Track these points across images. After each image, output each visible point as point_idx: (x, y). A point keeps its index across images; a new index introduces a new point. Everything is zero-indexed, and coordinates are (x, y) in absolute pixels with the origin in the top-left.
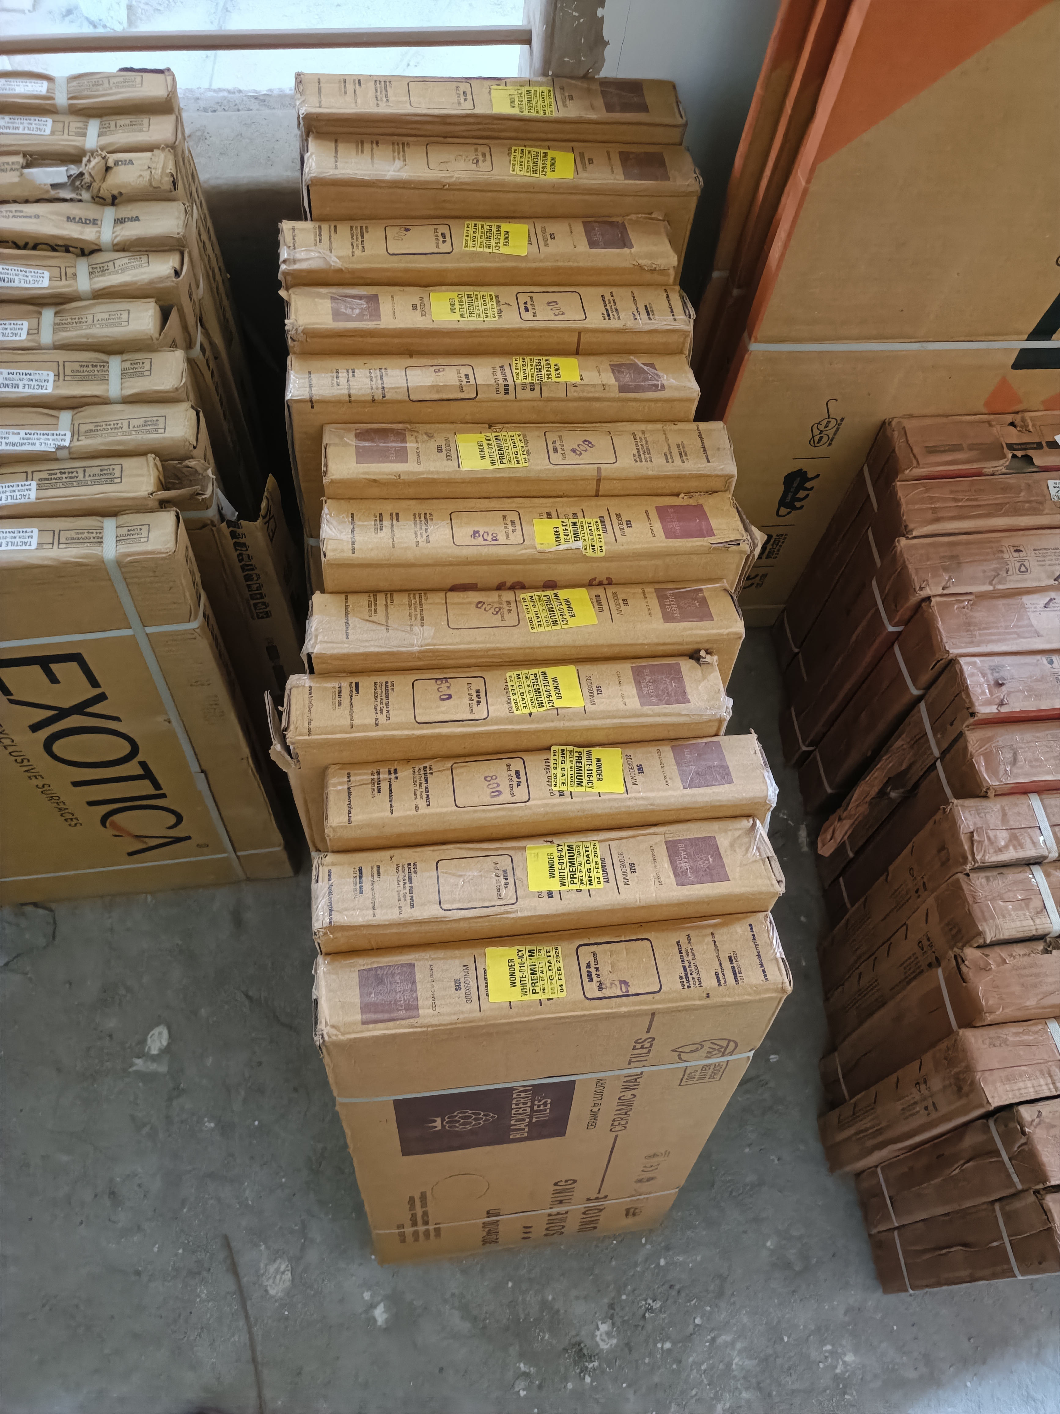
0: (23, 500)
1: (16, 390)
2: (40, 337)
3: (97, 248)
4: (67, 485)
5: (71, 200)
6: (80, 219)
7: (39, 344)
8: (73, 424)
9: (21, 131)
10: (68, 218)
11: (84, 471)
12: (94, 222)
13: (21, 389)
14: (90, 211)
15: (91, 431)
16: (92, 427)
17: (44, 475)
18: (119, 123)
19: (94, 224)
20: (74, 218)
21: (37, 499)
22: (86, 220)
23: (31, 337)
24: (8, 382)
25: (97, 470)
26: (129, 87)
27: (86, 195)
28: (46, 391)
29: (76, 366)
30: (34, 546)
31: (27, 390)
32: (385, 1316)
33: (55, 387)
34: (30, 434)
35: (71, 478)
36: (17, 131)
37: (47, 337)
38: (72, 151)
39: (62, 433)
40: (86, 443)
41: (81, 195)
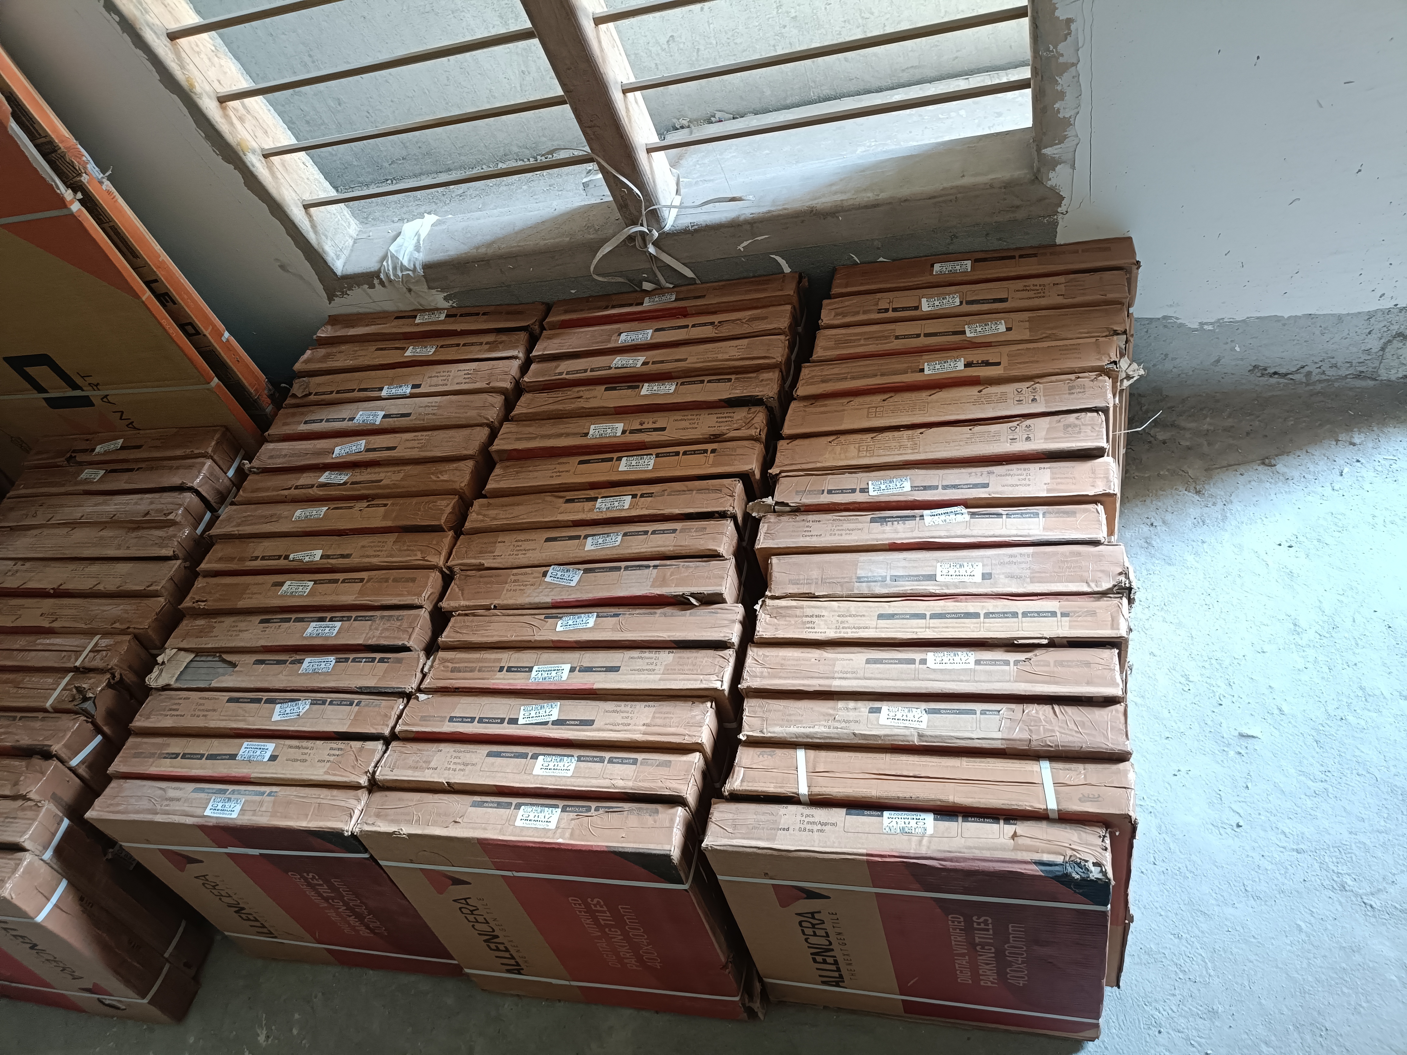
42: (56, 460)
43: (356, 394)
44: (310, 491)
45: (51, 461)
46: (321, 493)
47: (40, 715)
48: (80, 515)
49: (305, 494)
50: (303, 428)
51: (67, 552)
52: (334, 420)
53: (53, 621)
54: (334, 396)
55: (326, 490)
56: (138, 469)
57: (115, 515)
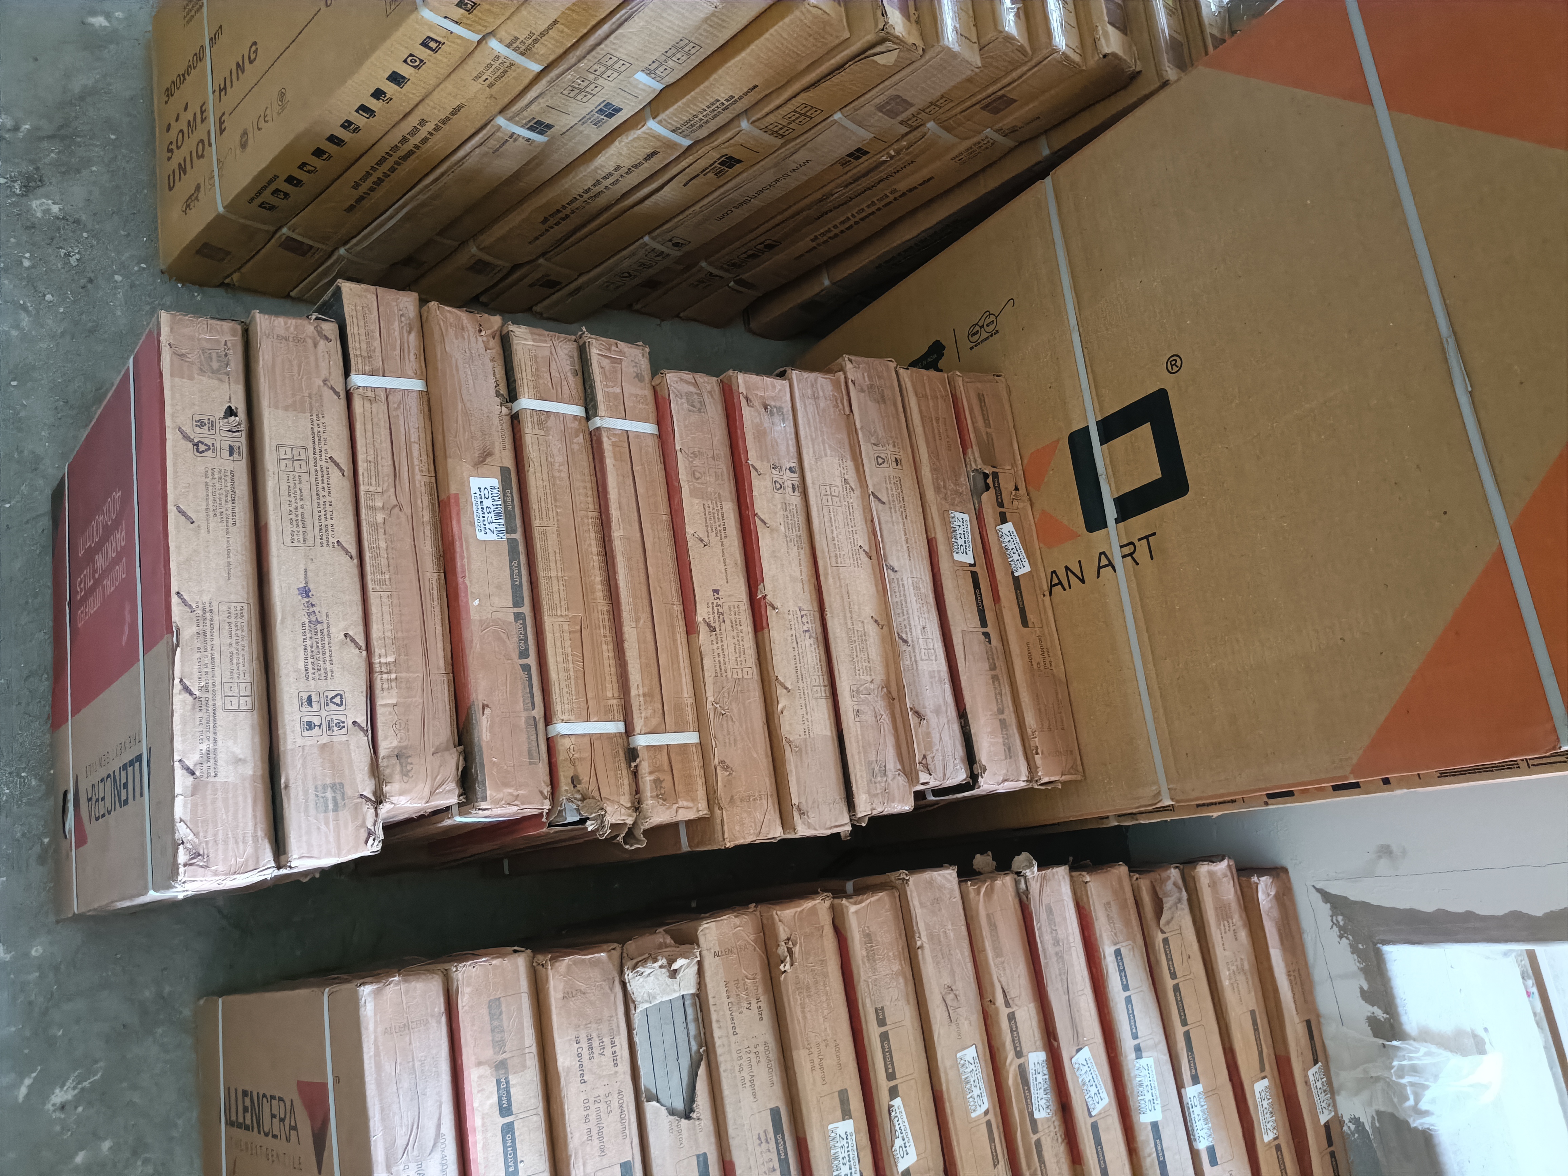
32: (97, 25)
42: (975, 448)
43: (1179, 1031)
44: (1011, 1055)
45: (972, 436)
46: (1011, 1082)
47: (538, 712)
48: (895, 565)
49: (1004, 1045)
50: (1108, 951)
51: (831, 581)
52: (1131, 1016)
53: (709, 625)
54: (1170, 983)
55: (1017, 1089)
56: (987, 635)
57: (905, 641)
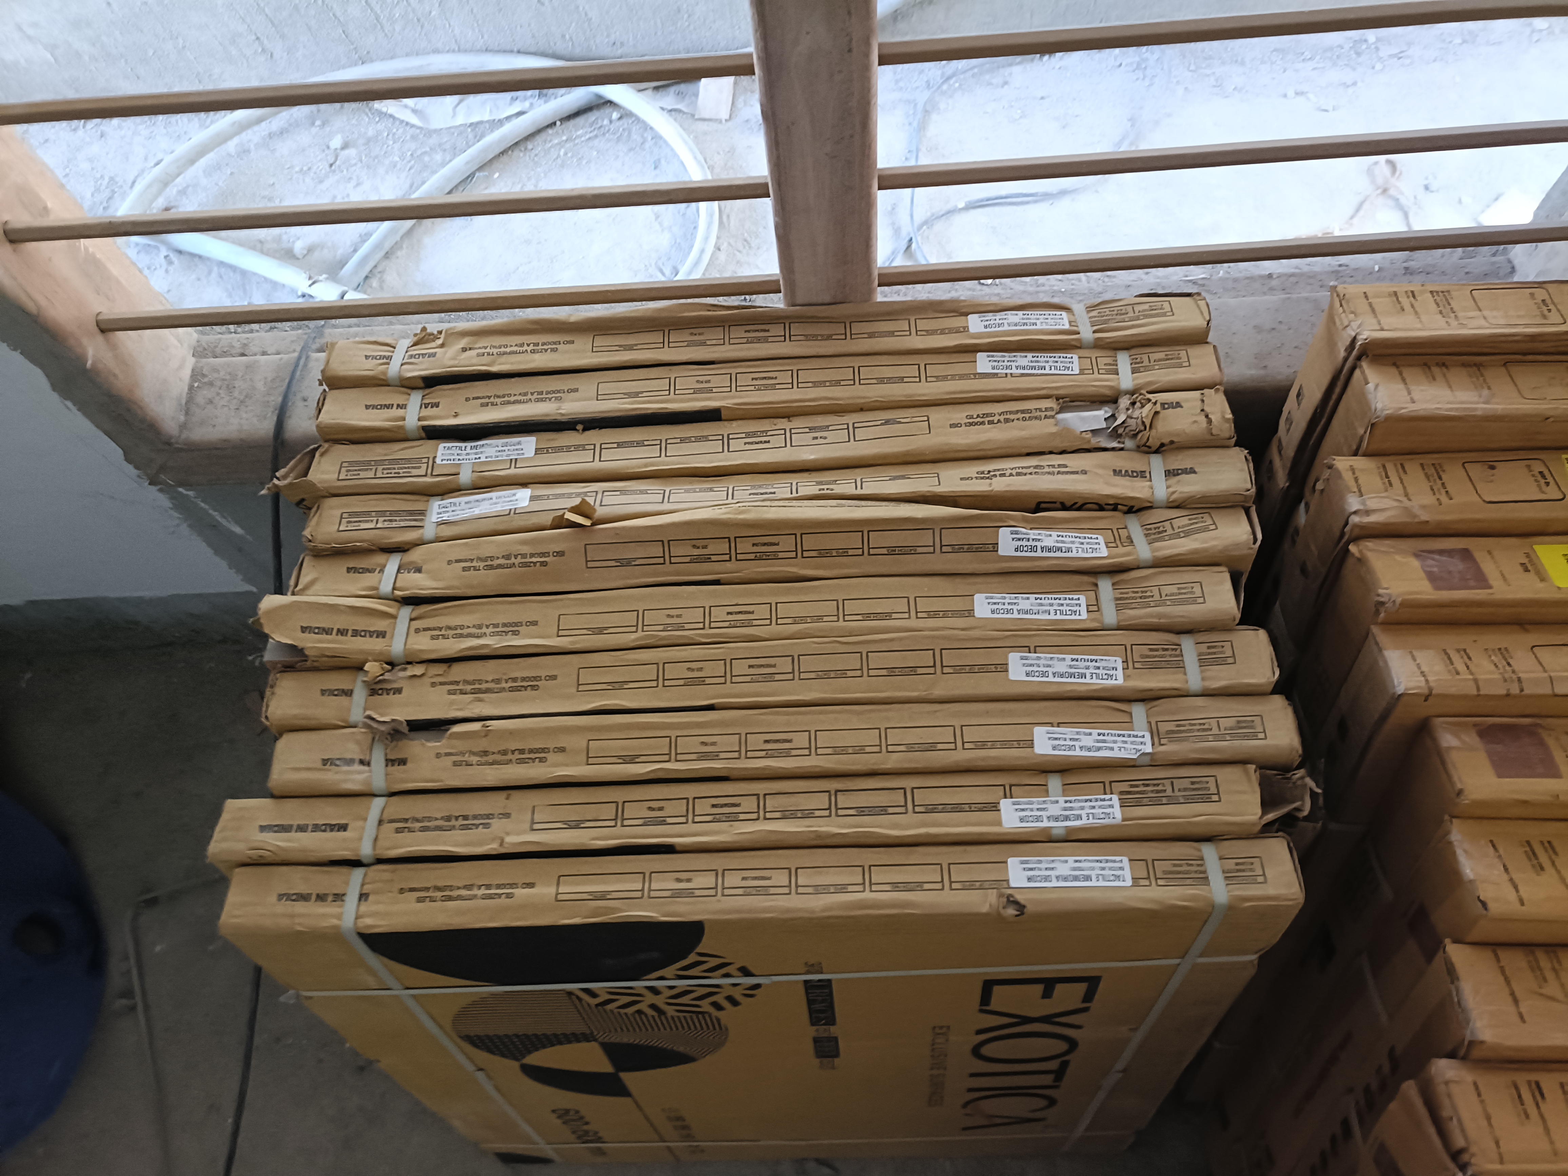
0: (1107, 821)
1: (1083, 680)
2: (1102, 614)
3: (1149, 505)
4: (1156, 802)
5: (1113, 449)
6: (1126, 471)
7: (1102, 623)
8: (1149, 723)
9: (1047, 371)
10: (1115, 471)
11: (1172, 783)
12: (1142, 474)
13: (1088, 680)
14: (1136, 462)
15: (1173, 732)
16: (1171, 726)
17: (1125, 787)
18: (1153, 357)
19: (1142, 477)
20: (1120, 471)
21: (1124, 820)
22: (1132, 472)
23: (1093, 615)
24: (1073, 671)
25: (1186, 783)
26: (1157, 315)
27: (1129, 443)
28: (1116, 682)
29: (1145, 650)
30: (1129, 883)
31: (1094, 681)
33: (1126, 677)
34: (1104, 735)
35: (1158, 792)
36: (1043, 372)
37: (1110, 615)
38: (1107, 392)
39: (1140, 734)
40: (1172, 749)
41: (1123, 443)
